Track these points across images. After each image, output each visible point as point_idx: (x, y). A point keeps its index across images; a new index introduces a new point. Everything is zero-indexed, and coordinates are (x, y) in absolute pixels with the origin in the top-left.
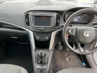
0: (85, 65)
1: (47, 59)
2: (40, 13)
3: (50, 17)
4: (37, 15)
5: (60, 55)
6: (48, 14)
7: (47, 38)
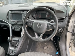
0: (58, 54)
1: (18, 44)
2: (15, 12)
3: (22, 14)
4: (13, 13)
5: (41, 44)
6: (20, 12)
7: (19, 29)
